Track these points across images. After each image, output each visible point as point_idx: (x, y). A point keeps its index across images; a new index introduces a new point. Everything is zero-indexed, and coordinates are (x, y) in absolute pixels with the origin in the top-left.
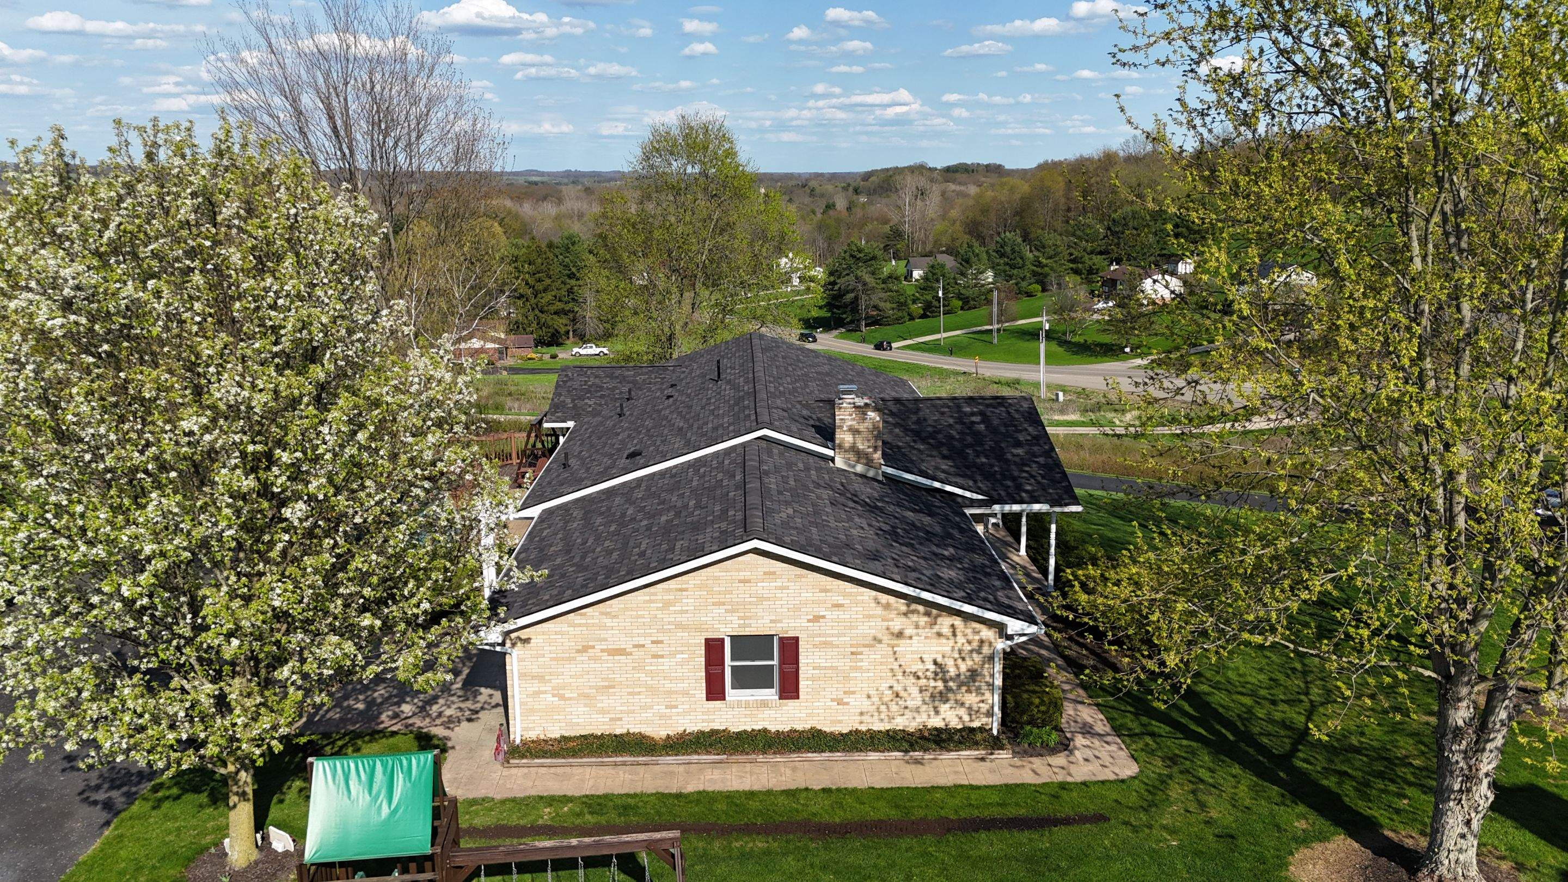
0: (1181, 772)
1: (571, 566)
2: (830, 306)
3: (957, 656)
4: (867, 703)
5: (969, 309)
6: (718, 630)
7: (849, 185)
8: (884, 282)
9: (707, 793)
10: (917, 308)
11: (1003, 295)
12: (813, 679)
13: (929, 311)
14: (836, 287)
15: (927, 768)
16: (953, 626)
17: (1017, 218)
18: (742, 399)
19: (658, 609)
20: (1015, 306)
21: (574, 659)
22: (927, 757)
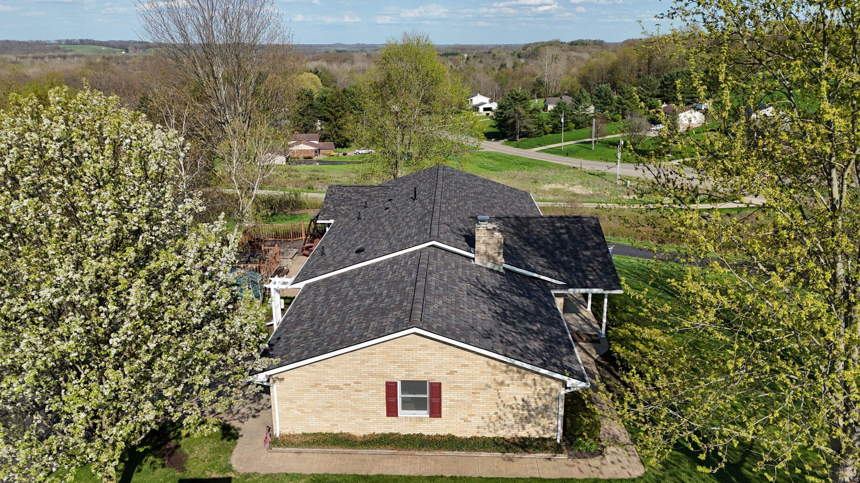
0: (671, 475)
1: (312, 331)
2: (499, 126)
3: (536, 397)
4: (482, 421)
5: (579, 128)
6: (393, 377)
7: (515, 52)
8: (531, 113)
9: (383, 476)
10: (548, 128)
11: (599, 121)
12: (450, 407)
13: (556, 129)
14: (503, 116)
15: (516, 464)
16: (534, 379)
17: (610, 75)
18: (425, 215)
19: (358, 364)
20: (605, 127)
21: (309, 391)
22: (516, 456)
